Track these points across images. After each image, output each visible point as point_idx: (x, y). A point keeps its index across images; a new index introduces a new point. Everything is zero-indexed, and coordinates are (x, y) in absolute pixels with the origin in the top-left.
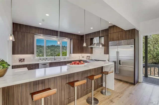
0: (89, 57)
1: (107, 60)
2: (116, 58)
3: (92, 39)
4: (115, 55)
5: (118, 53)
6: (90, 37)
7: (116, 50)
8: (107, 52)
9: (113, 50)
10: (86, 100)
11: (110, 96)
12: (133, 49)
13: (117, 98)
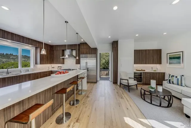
0: (60, 67)
1: (78, 69)
2: (85, 67)
3: (63, 51)
4: (85, 65)
5: (86, 63)
6: (62, 48)
7: (85, 61)
8: (78, 62)
9: (83, 61)
10: (69, 104)
11: (86, 94)
12: (95, 61)
13: (90, 94)
